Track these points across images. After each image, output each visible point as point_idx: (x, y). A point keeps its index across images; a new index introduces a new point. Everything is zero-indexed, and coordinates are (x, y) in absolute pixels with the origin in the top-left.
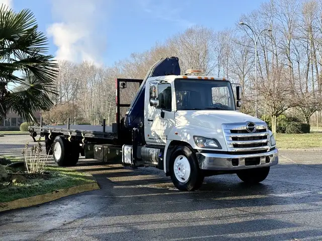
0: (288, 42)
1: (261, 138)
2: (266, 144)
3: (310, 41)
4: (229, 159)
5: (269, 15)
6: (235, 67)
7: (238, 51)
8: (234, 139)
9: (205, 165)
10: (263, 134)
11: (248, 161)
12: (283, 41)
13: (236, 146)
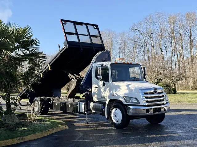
0: (160, 40)
1: (160, 97)
2: (163, 100)
3: (173, 39)
4: (144, 109)
5: (149, 23)
6: (130, 54)
7: (131, 45)
8: (147, 98)
9: (130, 113)
10: (161, 95)
11: (155, 110)
12: (158, 39)
13: (147, 102)
